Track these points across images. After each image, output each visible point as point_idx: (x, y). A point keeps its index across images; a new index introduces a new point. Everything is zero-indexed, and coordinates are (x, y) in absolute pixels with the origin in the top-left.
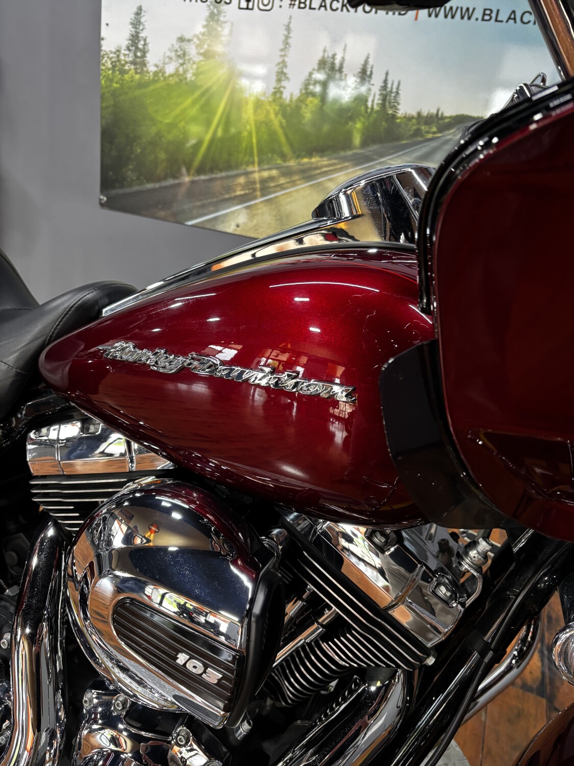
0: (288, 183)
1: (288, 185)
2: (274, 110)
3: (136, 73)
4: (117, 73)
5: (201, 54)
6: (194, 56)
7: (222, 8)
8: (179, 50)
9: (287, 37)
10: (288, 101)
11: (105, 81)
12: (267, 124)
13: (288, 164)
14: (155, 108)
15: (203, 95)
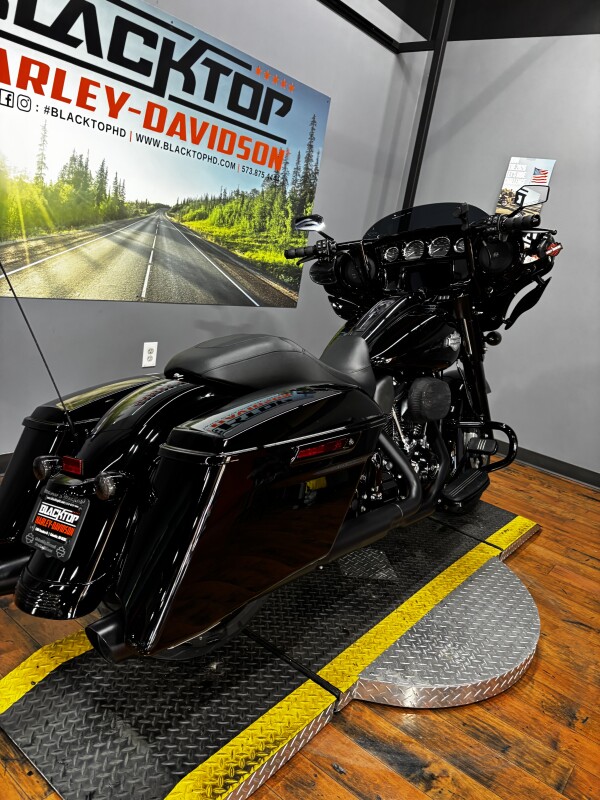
0: (54, 249)
1: (55, 252)
2: (37, 191)
9: (44, 136)
10: (48, 185)
12: (32, 203)
13: (52, 235)
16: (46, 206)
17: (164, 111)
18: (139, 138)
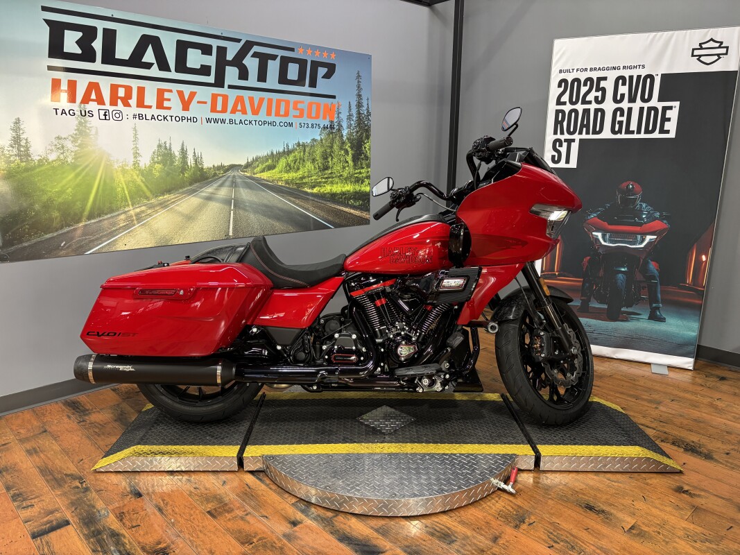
1: (154, 213)
2: (136, 173)
3: (22, 162)
4: (3, 163)
5: (76, 146)
6: (71, 148)
7: (87, 119)
8: (58, 145)
9: (135, 135)
10: (143, 168)
12: (134, 182)
13: (151, 202)
14: (43, 183)
15: (83, 170)
16: (143, 182)
17: (225, 98)
18: (209, 120)
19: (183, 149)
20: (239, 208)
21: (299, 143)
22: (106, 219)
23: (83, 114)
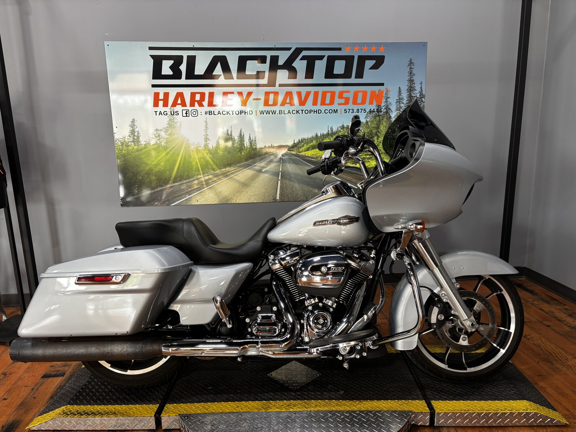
0: (218, 179)
1: (218, 180)
2: (206, 152)
3: (135, 146)
4: (125, 146)
5: (167, 135)
6: (164, 136)
7: (175, 117)
8: (156, 134)
9: (206, 125)
10: (211, 148)
11: (118, 151)
12: (204, 158)
13: (216, 172)
14: (147, 159)
15: (171, 150)
16: (211, 158)
17: (276, 94)
18: (262, 113)
19: (241, 134)
20: (286, 179)
21: (343, 126)
22: (185, 183)
23: (172, 113)
